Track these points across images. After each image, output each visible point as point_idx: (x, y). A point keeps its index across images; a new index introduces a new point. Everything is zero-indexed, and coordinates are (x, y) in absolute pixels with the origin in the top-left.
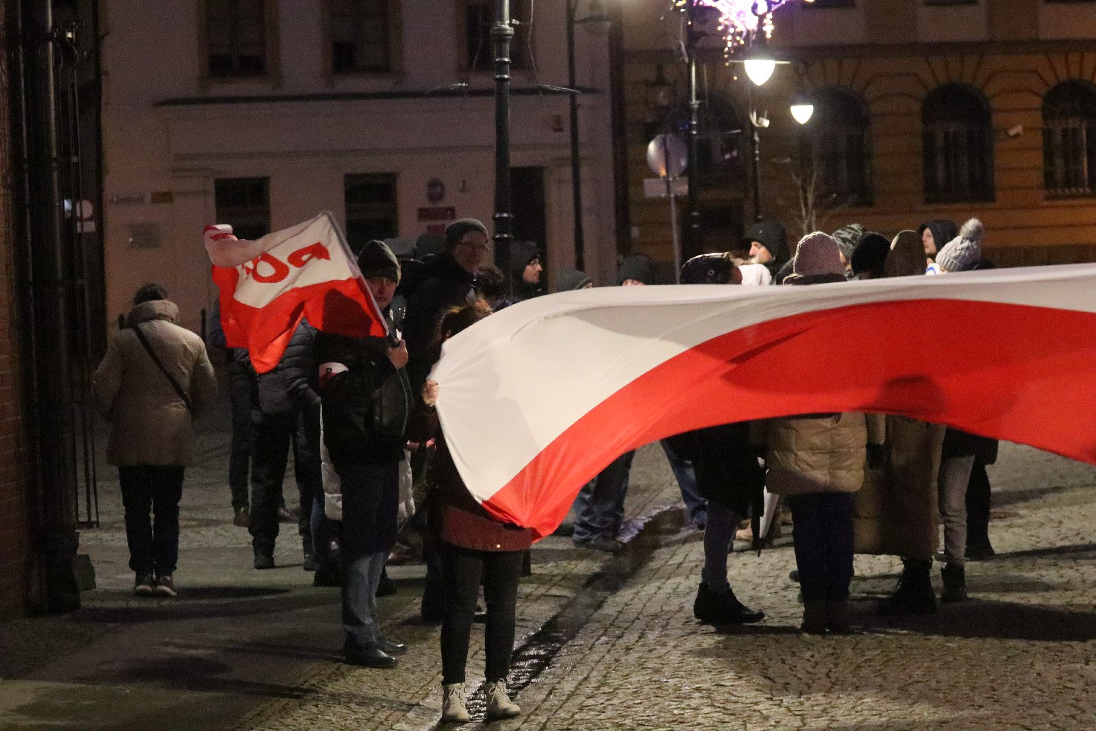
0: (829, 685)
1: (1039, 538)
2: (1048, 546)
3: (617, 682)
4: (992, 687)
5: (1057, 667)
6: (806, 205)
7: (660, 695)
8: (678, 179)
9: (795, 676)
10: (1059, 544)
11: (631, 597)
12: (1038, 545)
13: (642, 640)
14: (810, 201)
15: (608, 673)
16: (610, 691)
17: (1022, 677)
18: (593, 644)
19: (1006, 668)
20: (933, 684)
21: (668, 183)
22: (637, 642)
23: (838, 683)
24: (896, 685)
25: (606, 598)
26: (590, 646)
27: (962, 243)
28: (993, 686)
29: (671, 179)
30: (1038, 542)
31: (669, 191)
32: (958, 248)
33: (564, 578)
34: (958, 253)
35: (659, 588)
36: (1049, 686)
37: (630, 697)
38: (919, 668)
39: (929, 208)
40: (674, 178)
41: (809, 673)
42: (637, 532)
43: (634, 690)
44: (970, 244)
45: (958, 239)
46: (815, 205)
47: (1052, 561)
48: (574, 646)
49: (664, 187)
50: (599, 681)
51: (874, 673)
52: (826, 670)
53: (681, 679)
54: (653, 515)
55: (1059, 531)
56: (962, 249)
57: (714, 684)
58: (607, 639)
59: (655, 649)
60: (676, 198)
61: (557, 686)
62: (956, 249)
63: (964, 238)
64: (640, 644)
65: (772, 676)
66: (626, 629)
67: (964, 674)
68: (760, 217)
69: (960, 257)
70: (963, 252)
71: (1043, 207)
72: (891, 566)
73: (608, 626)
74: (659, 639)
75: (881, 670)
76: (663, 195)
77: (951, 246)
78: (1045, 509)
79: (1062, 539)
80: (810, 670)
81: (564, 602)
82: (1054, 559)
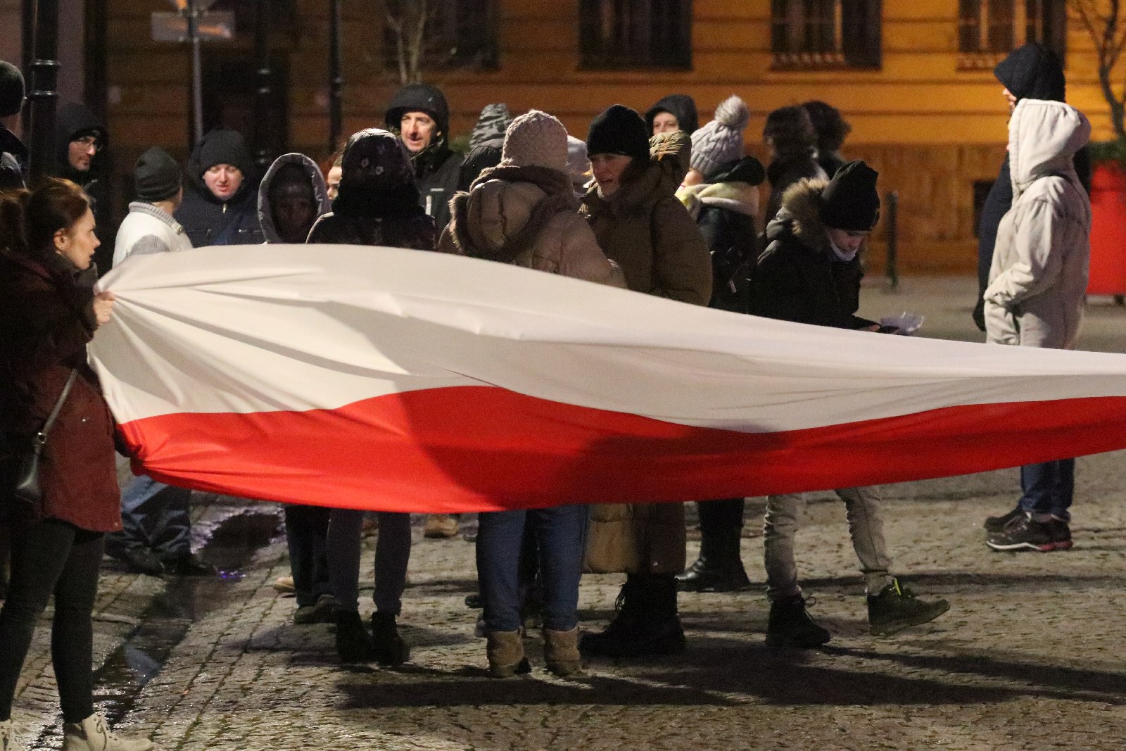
0: (550, 736)
1: (810, 564)
2: (827, 575)
3: (244, 728)
4: (780, 743)
5: (867, 722)
6: (408, 64)
7: (312, 743)
8: (206, 14)
9: (498, 724)
10: (842, 573)
11: (225, 625)
12: (811, 573)
13: (262, 677)
14: (414, 60)
15: (226, 717)
16: (238, 737)
17: (819, 732)
18: (191, 682)
19: (795, 721)
20: (697, 738)
21: (190, 21)
22: (255, 680)
23: (560, 733)
24: (645, 738)
25: (187, 627)
26: (187, 683)
27: (717, 131)
28: (782, 741)
29: (195, 14)
30: (811, 570)
31: (191, 32)
32: (711, 139)
33: (118, 598)
34: (712, 145)
35: (265, 615)
36: (860, 744)
37: (270, 745)
38: (671, 719)
39: (584, 76)
40: (200, 13)
41: (516, 721)
42: (204, 542)
43: (272, 737)
44: (729, 134)
45: (711, 126)
46: (422, 65)
47: (836, 595)
48: (163, 684)
49: (183, 26)
50: (217, 726)
51: (610, 723)
52: (540, 719)
53: (335, 726)
54: (221, 520)
55: (840, 557)
56: (718, 140)
57: (385, 732)
58: (210, 676)
59: (285, 689)
60: (202, 43)
61: (158, 731)
62: (708, 141)
63: (720, 125)
64: (260, 682)
65: (466, 724)
66: (233, 664)
67: (736, 727)
68: (338, 80)
69: (714, 153)
70: (719, 145)
71: (769, 83)
72: (600, 594)
73: (204, 661)
74: (287, 677)
75: (617, 720)
76: (181, 39)
77: (701, 135)
78: (813, 528)
79: (846, 568)
80: (517, 717)
81: (127, 630)
82: (839, 592)
